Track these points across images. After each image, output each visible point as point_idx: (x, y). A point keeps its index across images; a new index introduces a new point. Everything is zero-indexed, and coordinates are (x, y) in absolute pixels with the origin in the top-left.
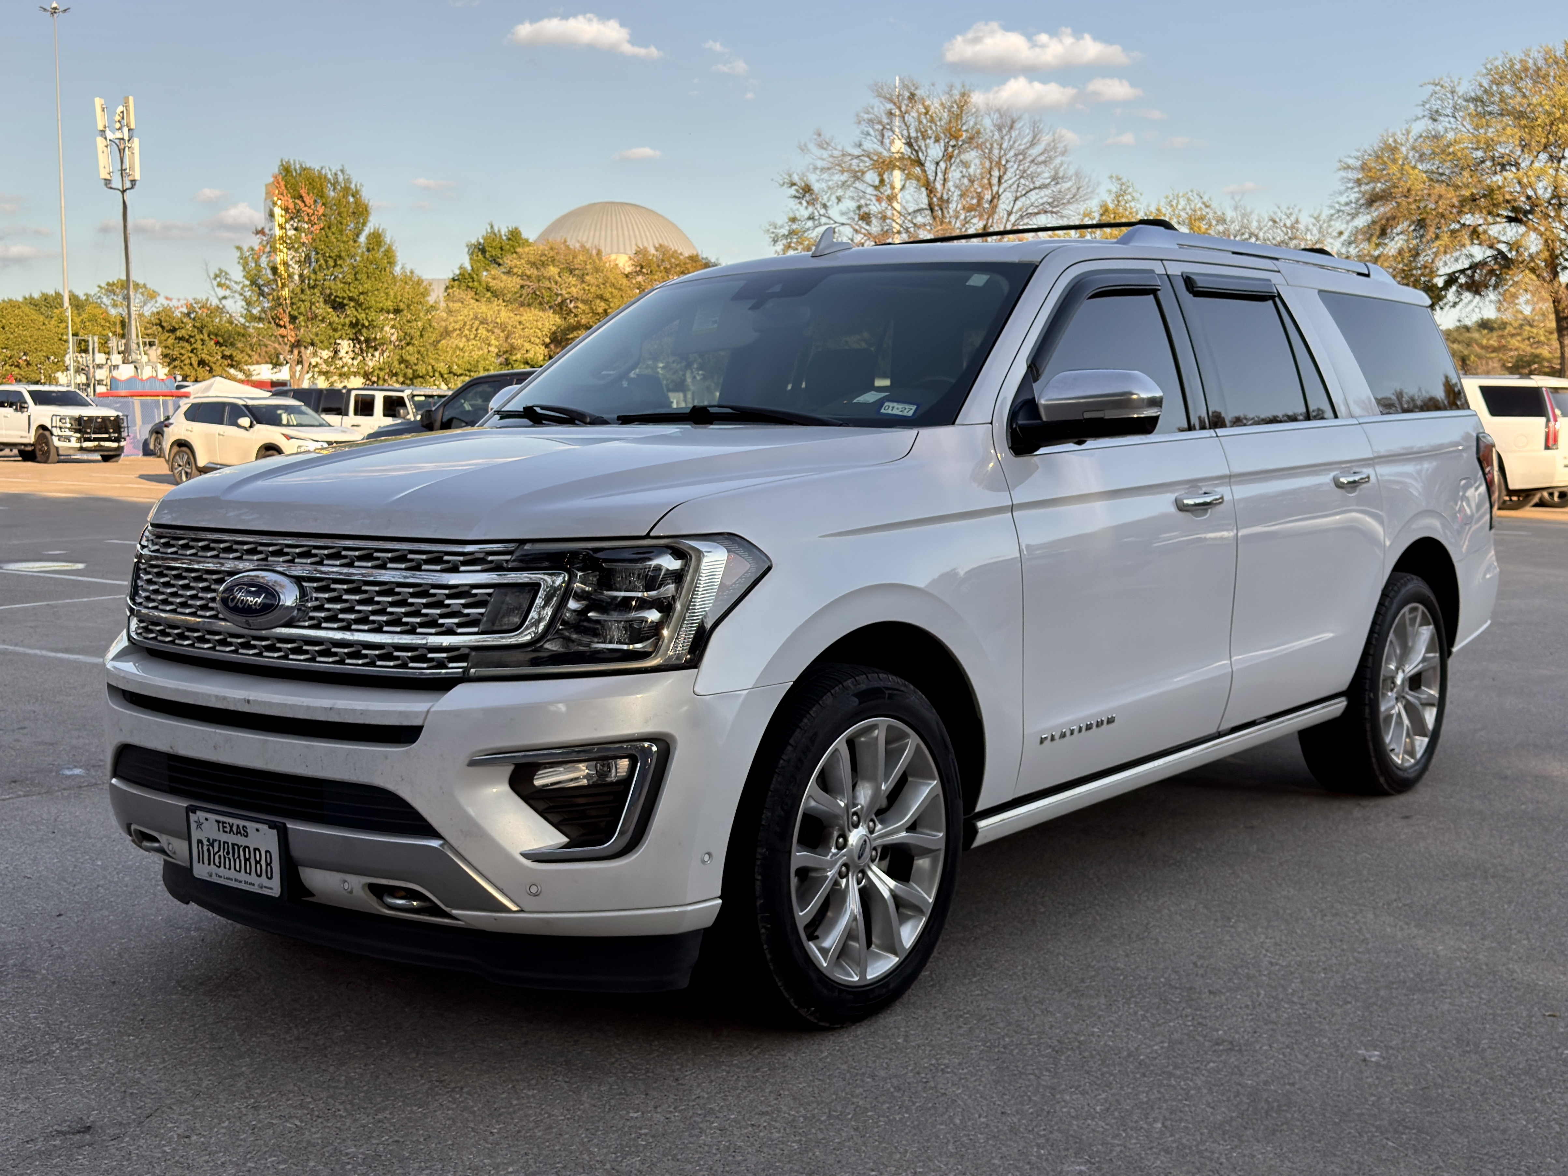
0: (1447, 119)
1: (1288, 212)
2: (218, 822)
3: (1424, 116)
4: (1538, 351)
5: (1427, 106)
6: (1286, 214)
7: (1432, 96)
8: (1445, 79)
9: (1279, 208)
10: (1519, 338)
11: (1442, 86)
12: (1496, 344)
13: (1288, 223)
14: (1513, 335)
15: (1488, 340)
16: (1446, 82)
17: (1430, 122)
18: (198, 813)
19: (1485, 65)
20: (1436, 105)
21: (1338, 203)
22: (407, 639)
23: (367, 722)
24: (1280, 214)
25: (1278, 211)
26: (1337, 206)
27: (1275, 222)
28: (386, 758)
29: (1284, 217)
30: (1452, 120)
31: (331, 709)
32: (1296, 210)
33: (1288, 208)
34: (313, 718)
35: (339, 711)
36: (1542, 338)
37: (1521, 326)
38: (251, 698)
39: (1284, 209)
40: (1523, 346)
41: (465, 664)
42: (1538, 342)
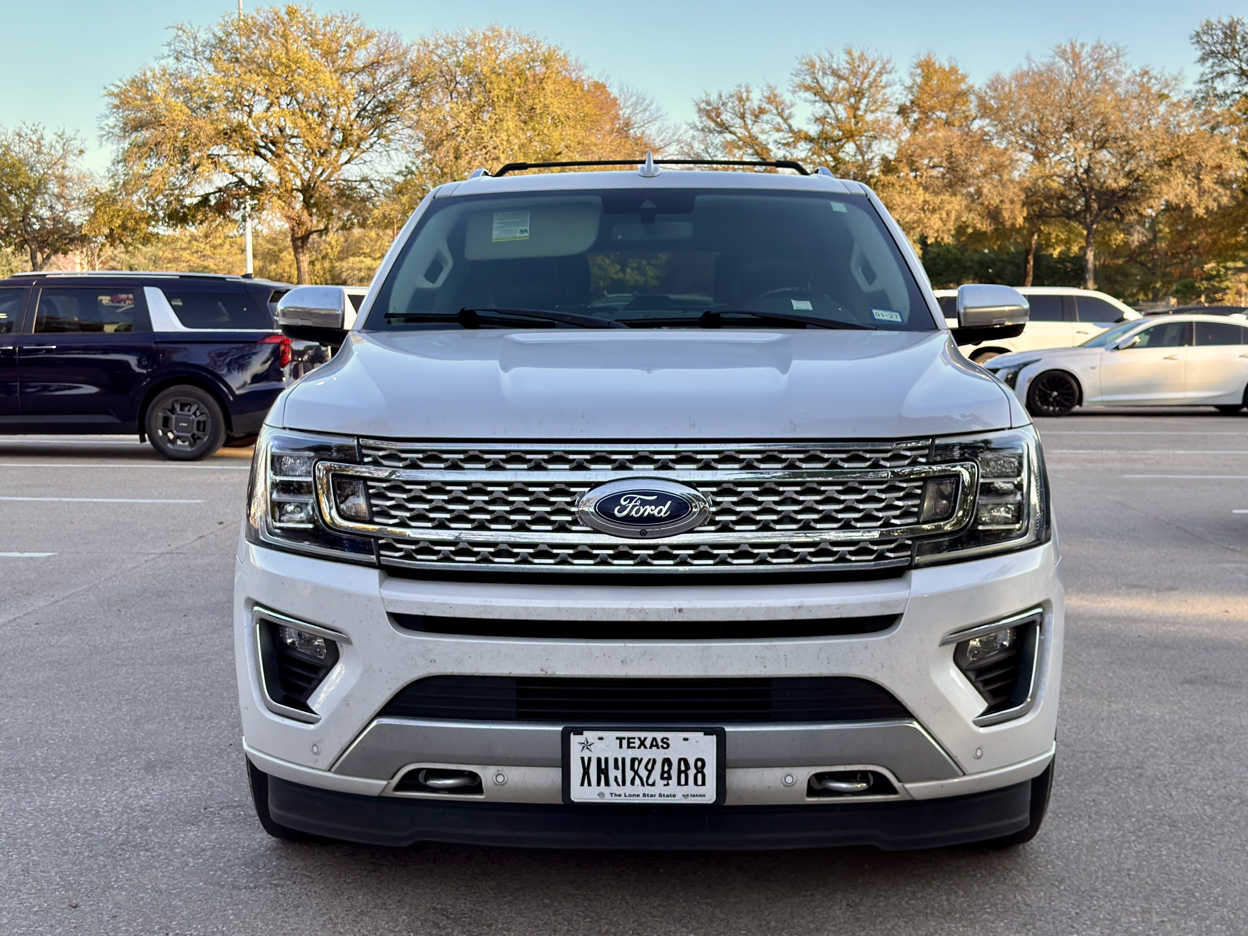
0: (189, 61)
1: (33, 128)
2: (621, 739)
3: (169, 56)
4: (206, 263)
5: (173, 47)
6: (31, 130)
7: (175, 38)
8: (186, 25)
9: (24, 124)
10: (188, 251)
11: (184, 31)
12: (170, 256)
13: (34, 138)
14: (185, 249)
15: (164, 252)
16: (187, 27)
17: (175, 61)
18: (585, 733)
19: (223, 17)
20: (179, 46)
21: (107, 125)
22: (843, 536)
23: (845, 615)
24: (25, 130)
25: (24, 127)
26: (107, 128)
27: (20, 136)
28: (866, 648)
29: (29, 132)
30: (194, 62)
31: (799, 607)
32: (40, 128)
33: (34, 125)
34: (776, 619)
35: (809, 609)
36: (209, 253)
37: (190, 242)
38: (683, 607)
39: (30, 126)
40: (193, 259)
41: (909, 553)
42: (204, 256)
